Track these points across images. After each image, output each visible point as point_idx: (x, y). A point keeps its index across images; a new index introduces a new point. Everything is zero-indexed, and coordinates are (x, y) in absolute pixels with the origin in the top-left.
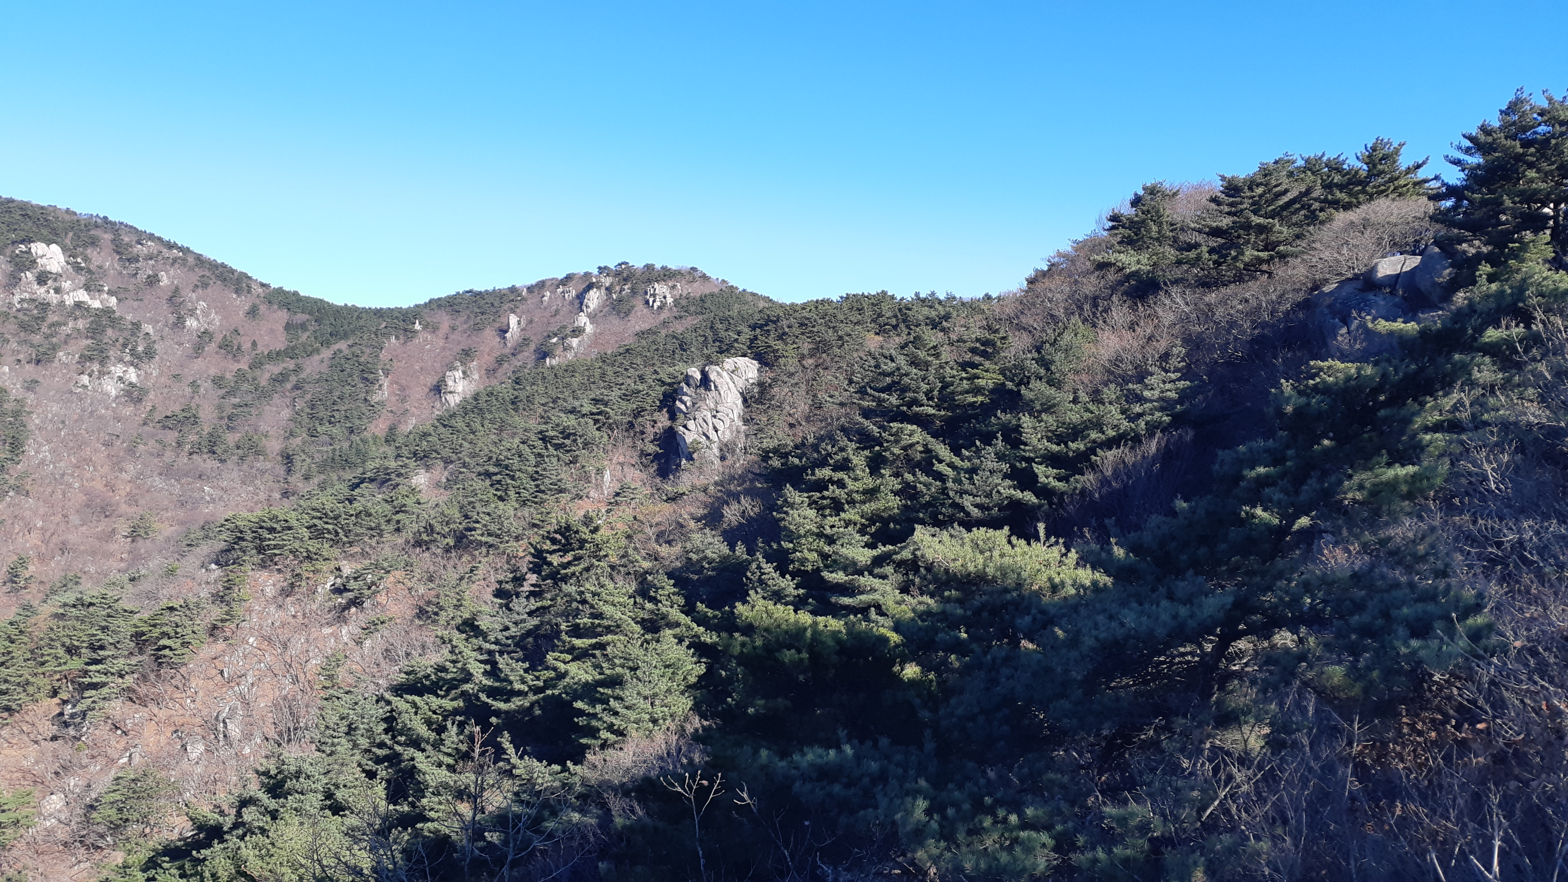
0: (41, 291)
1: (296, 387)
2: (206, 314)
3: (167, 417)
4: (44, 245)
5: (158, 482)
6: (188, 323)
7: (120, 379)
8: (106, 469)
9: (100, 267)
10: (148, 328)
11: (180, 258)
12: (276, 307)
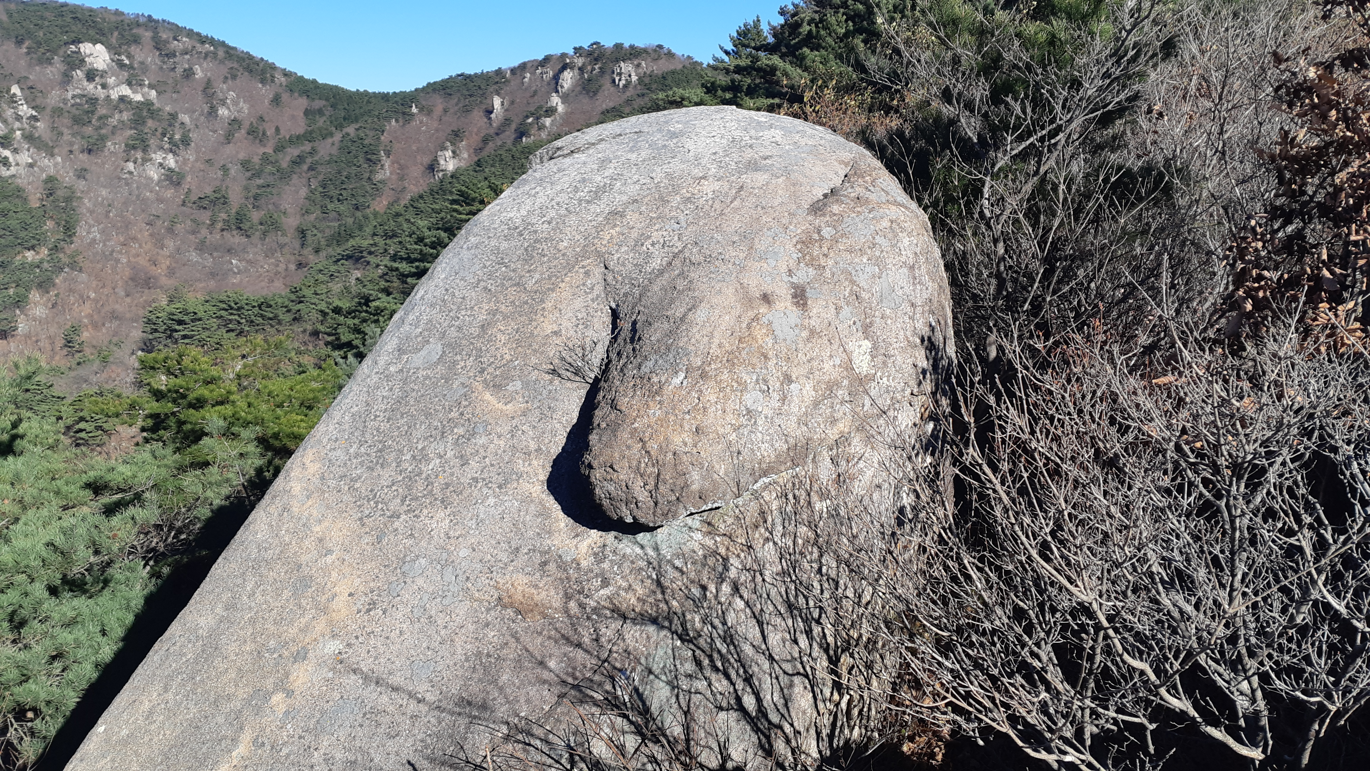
0: (90, 87)
1: (311, 169)
2: (235, 103)
3: (200, 198)
4: (90, 45)
5: (194, 256)
6: (220, 112)
7: (161, 165)
8: (149, 246)
9: (142, 63)
10: (185, 118)
11: (211, 52)
12: (296, 94)
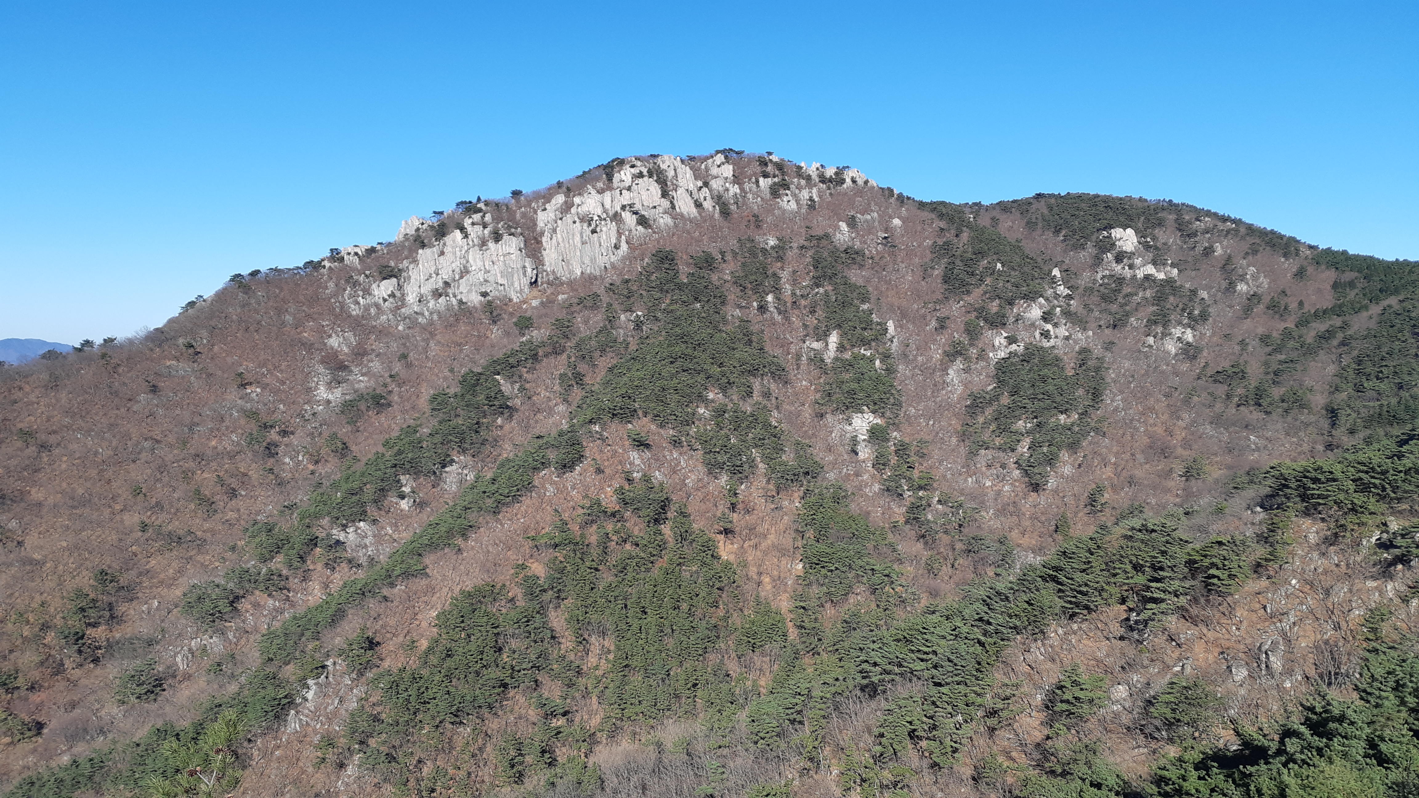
0: (1118, 268)
1: (1343, 344)
2: (1255, 278)
3: (1218, 372)
4: (1121, 230)
5: (1209, 429)
6: (1239, 288)
7: (1179, 339)
8: (1166, 417)
9: (1165, 244)
10: (1204, 294)
11: (1233, 229)
12: (1323, 267)
